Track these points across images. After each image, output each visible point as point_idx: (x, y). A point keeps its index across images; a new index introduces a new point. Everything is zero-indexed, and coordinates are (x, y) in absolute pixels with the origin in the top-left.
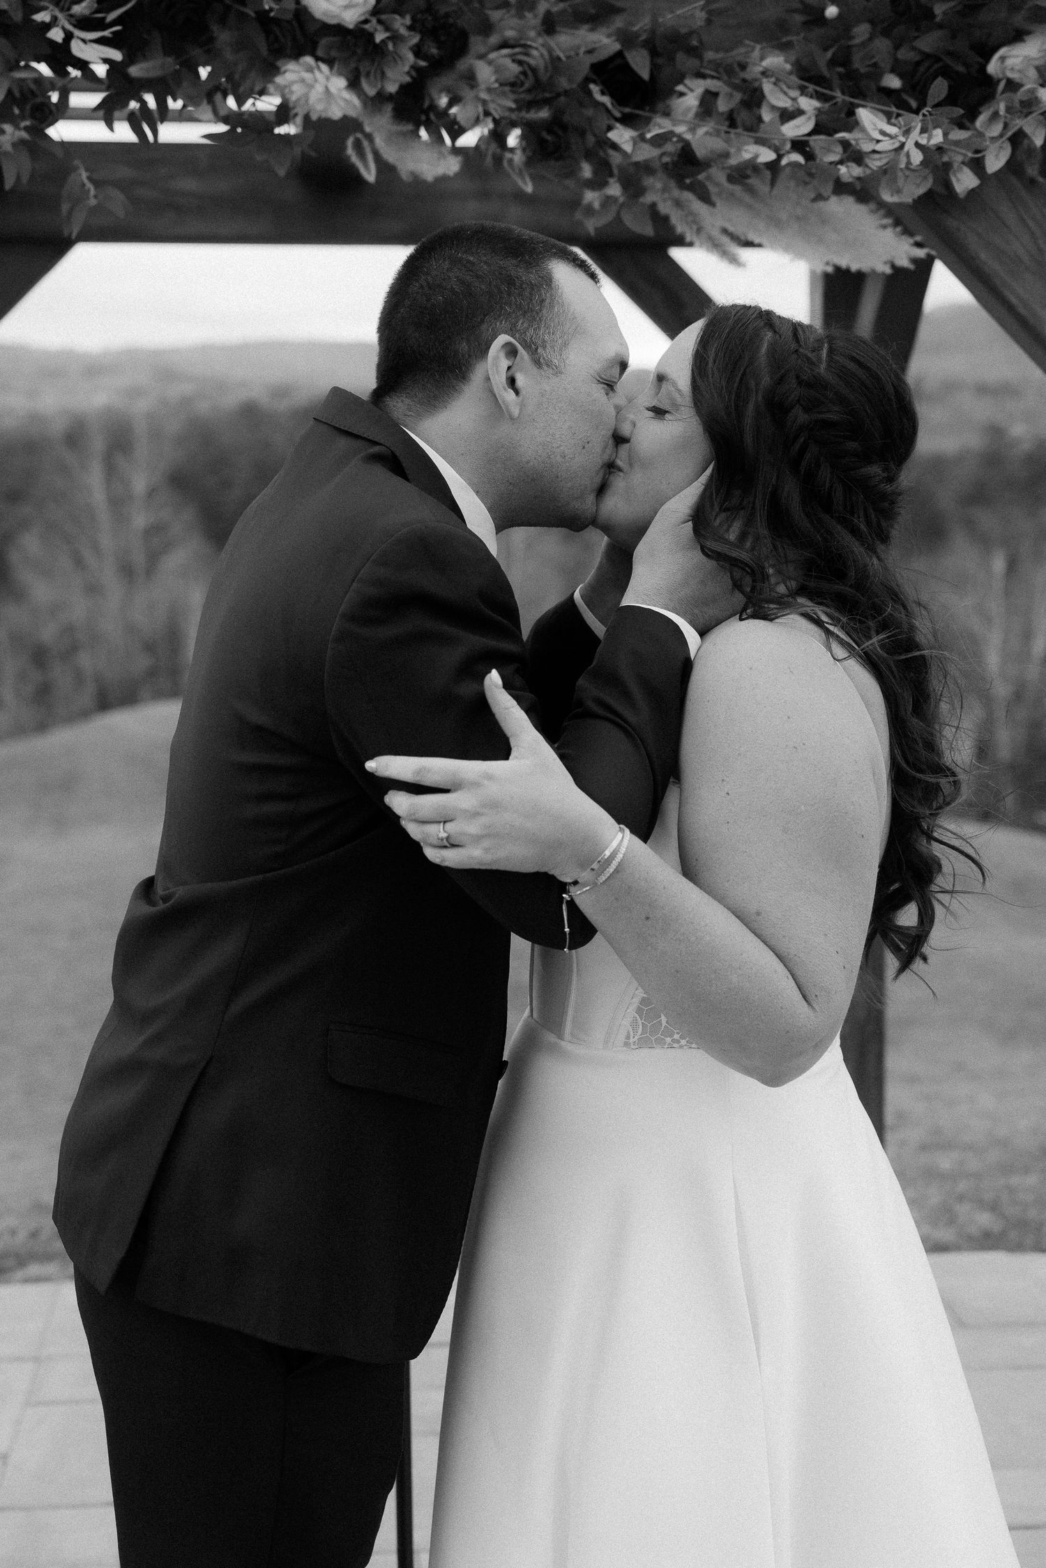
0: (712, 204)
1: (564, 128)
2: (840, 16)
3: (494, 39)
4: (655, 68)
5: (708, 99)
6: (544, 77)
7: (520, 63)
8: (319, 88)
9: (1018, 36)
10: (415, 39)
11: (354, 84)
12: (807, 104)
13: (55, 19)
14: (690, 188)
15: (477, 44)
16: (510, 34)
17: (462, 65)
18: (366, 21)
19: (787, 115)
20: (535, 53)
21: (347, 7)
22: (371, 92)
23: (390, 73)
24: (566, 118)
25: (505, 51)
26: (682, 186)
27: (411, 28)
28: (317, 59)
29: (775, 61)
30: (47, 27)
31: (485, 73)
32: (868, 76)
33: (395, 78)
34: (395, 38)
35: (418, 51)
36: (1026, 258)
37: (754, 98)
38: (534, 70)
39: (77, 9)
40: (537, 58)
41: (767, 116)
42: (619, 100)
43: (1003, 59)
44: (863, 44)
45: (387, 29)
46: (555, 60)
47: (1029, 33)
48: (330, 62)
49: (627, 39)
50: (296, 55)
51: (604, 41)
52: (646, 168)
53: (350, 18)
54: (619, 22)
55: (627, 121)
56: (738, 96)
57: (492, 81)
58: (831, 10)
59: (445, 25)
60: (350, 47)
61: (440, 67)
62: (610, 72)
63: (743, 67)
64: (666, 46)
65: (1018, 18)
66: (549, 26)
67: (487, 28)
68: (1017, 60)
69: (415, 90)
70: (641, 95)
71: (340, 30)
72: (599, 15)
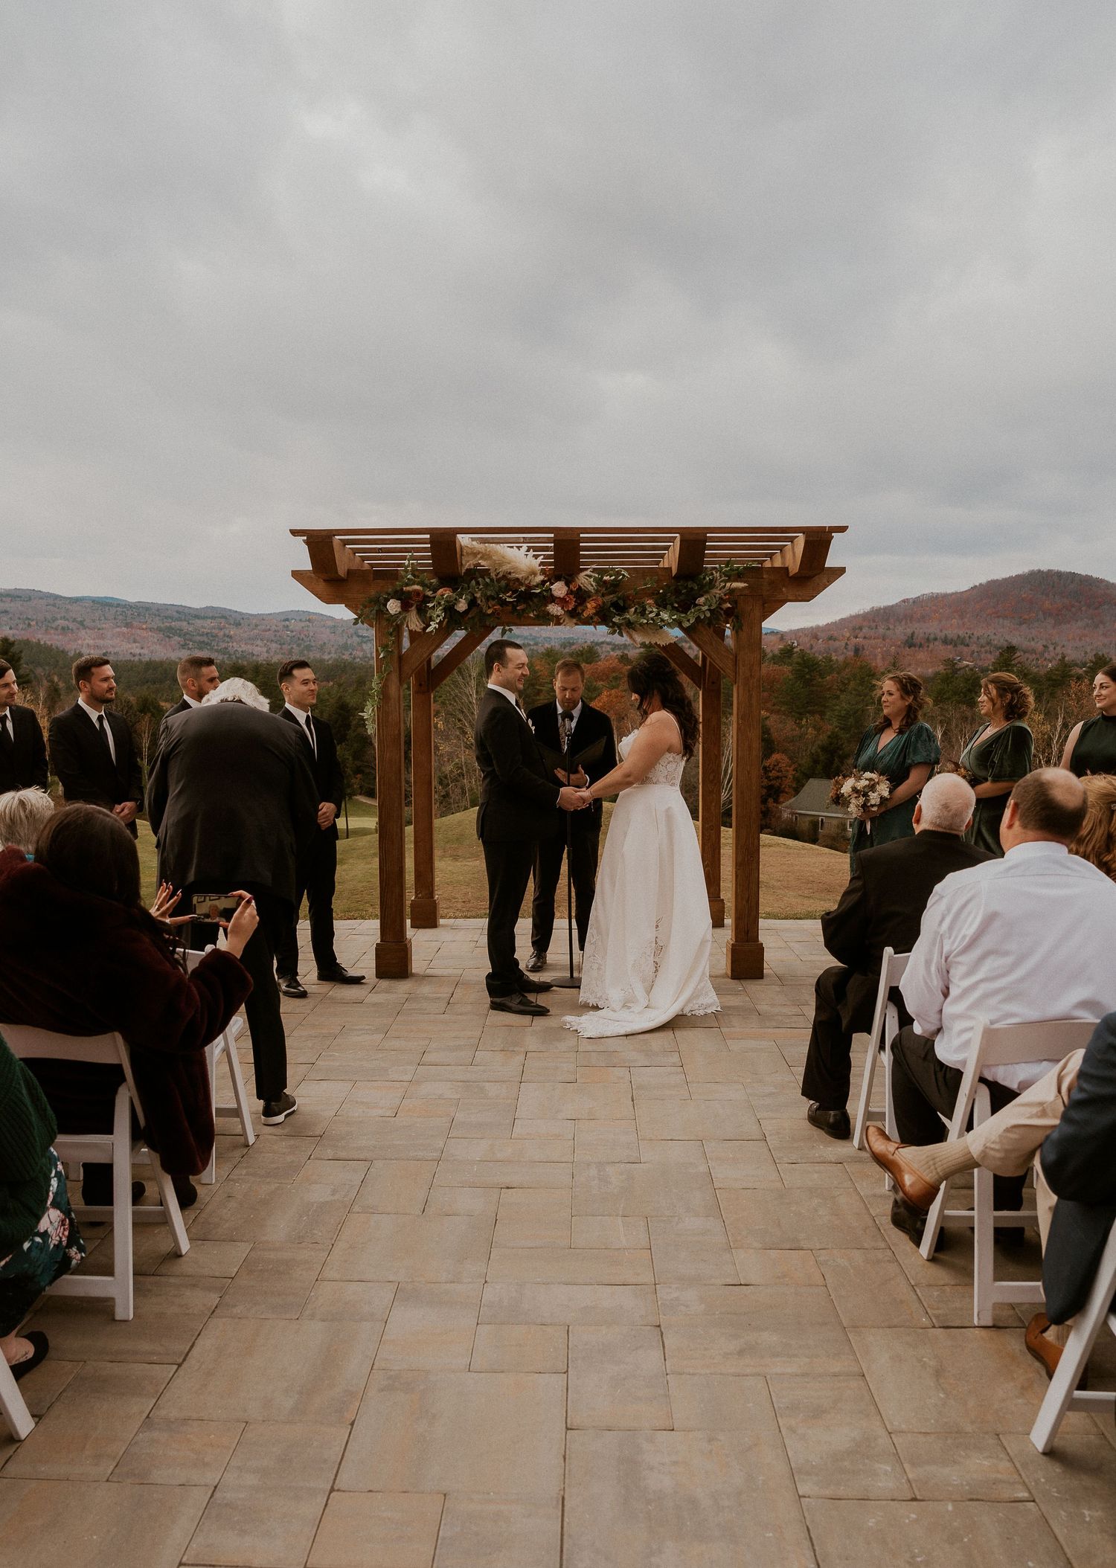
0: (636, 632)
1: (606, 616)
2: (663, 592)
3: (591, 599)
4: (624, 605)
5: (636, 609)
6: (601, 606)
7: (596, 603)
8: (555, 608)
9: (701, 596)
10: (574, 600)
11: (562, 608)
12: (655, 610)
15: (588, 600)
16: (594, 598)
17: (584, 605)
18: (565, 596)
19: (651, 612)
20: (599, 601)
21: (561, 594)
22: (566, 609)
23: (569, 606)
24: (606, 614)
25: (593, 601)
26: (629, 628)
27: (574, 597)
28: (555, 604)
29: (650, 601)
30: (501, 598)
31: (589, 605)
32: (670, 604)
33: (571, 607)
34: (571, 599)
35: (575, 602)
37: (645, 610)
38: (599, 605)
39: (507, 594)
40: (600, 603)
41: (647, 612)
42: (617, 611)
43: (699, 600)
44: (667, 598)
45: (569, 598)
46: (604, 602)
47: (703, 595)
48: (558, 604)
49: (619, 599)
50: (551, 603)
51: (613, 599)
52: (621, 624)
53: (562, 596)
54: (618, 594)
55: (618, 615)
56: (642, 610)
57: (591, 607)
58: (661, 591)
59: (581, 596)
60: (562, 602)
61: (581, 604)
62: (615, 605)
63: (643, 603)
64: (625, 599)
65: (701, 593)
66: (603, 595)
67: (590, 597)
68: (702, 600)
69: (574, 609)
70: (622, 610)
71: (560, 598)
72: (614, 592)
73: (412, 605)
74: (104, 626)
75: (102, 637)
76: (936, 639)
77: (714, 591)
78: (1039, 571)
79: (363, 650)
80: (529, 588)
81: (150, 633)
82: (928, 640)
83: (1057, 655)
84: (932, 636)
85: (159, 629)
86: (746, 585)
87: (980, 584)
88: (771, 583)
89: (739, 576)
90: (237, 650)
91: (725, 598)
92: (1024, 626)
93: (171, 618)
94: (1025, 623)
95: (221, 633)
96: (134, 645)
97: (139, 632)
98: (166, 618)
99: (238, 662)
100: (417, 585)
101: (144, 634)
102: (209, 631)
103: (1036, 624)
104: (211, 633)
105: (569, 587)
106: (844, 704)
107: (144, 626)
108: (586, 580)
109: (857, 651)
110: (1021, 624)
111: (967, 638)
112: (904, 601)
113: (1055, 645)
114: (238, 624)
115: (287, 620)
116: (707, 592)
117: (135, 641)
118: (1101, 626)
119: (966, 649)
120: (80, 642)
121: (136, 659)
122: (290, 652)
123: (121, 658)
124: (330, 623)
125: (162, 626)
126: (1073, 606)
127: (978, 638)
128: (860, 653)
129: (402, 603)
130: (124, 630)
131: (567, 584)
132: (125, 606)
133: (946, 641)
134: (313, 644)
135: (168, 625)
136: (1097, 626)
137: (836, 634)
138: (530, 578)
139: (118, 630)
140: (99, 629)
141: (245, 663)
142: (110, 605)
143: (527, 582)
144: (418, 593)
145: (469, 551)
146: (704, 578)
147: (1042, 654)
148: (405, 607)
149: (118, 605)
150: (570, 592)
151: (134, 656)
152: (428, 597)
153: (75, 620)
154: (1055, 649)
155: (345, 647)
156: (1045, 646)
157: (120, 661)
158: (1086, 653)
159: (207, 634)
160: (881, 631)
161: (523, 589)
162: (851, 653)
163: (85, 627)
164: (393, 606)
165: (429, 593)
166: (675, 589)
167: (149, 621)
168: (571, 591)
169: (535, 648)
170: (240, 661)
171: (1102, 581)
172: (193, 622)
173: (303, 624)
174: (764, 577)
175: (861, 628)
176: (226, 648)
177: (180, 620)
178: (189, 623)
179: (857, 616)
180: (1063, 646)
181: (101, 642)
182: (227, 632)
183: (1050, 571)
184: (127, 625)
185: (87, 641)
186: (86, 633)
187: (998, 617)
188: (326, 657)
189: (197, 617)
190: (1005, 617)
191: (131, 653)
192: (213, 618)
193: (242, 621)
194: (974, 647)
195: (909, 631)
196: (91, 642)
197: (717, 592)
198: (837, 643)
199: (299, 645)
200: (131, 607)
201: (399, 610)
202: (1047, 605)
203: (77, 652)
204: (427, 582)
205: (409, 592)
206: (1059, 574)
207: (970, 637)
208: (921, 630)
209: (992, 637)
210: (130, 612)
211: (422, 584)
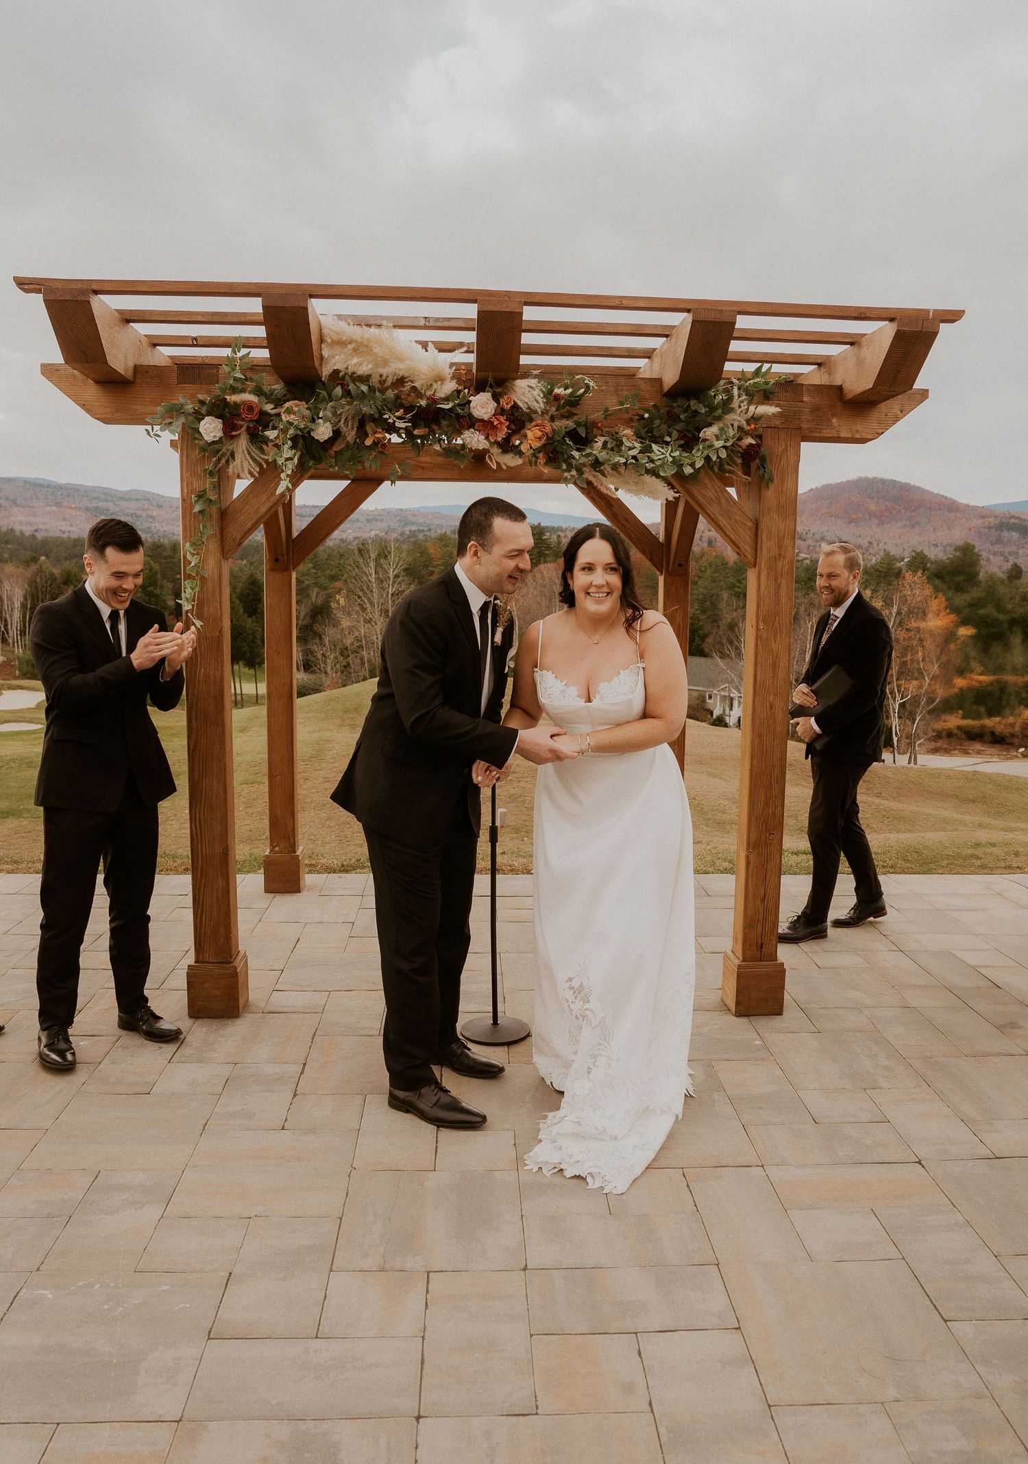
0: (607, 477)
1: (557, 452)
2: (649, 417)
3: (534, 424)
4: (587, 433)
5: (605, 443)
6: (550, 435)
7: (542, 431)
8: (475, 439)
9: (710, 425)
10: (507, 424)
11: (487, 438)
12: (637, 445)
13: (390, 417)
14: (599, 471)
15: (528, 425)
16: (539, 422)
17: (522, 432)
18: (491, 418)
19: (630, 449)
20: (547, 428)
21: (485, 413)
22: (493, 441)
23: (498, 434)
24: (558, 449)
25: (537, 427)
26: (596, 472)
27: (506, 420)
28: (475, 430)
29: (628, 432)
30: (387, 419)
31: (530, 434)
32: (659, 437)
33: (500, 436)
34: (501, 423)
35: (508, 428)
36: (714, 499)
37: (620, 444)
38: (547, 434)
39: (397, 414)
40: (549, 430)
41: (624, 448)
42: (576, 443)
43: (705, 432)
44: (657, 427)
45: (498, 420)
46: (554, 430)
47: (713, 424)
48: (479, 431)
49: (578, 424)
50: (468, 429)
51: (570, 424)
52: (584, 465)
53: (486, 417)
54: (576, 418)
55: (578, 450)
56: (615, 443)
57: (532, 437)
58: (646, 415)
59: (518, 419)
60: (486, 426)
61: (515, 432)
62: (572, 434)
63: (617, 433)
64: (591, 426)
65: (709, 419)
66: (552, 419)
67: (531, 420)
68: (709, 432)
69: (507, 440)
70: (583, 442)
71: (482, 420)
72: (569, 416)
73: (241, 427)
74: (36, 504)
75: (34, 514)
77: (731, 417)
78: (866, 478)
80: (433, 401)
81: (78, 513)
83: (880, 550)
85: (88, 509)
86: (778, 409)
87: (817, 488)
88: (816, 409)
89: (766, 396)
90: (159, 530)
91: (746, 427)
92: (853, 524)
93: (98, 498)
94: (854, 522)
95: (144, 515)
96: (63, 523)
97: (67, 510)
98: (93, 498)
99: (159, 541)
100: (250, 393)
101: (73, 512)
102: (134, 512)
103: (863, 524)
104: (135, 514)
105: (498, 402)
106: (701, 589)
107: (73, 506)
108: (527, 393)
109: (709, 543)
110: (850, 522)
111: (804, 534)
113: (879, 542)
114: (160, 506)
116: (719, 418)
117: (64, 519)
118: (917, 526)
119: (802, 542)
120: (13, 519)
121: (65, 536)
123: (51, 534)
125: (90, 506)
126: (893, 509)
127: (814, 534)
128: (713, 544)
129: (224, 424)
130: (54, 508)
131: (496, 397)
132: (54, 487)
135: (96, 505)
136: (913, 527)
138: (435, 386)
139: (49, 508)
140: (30, 507)
141: (167, 542)
142: (42, 486)
143: (429, 393)
144: (250, 407)
145: (335, 337)
146: (715, 396)
147: (867, 550)
148: (230, 429)
149: (49, 486)
150: (500, 411)
151: (64, 533)
152: (267, 414)
153: (7, 499)
154: (878, 545)
156: (870, 543)
157: (51, 537)
158: (904, 549)
159: (132, 514)
161: (423, 403)
162: (703, 545)
163: (17, 505)
164: (211, 428)
165: (269, 408)
166: (668, 412)
167: (78, 502)
168: (503, 409)
169: (428, 533)
170: (162, 540)
171: (918, 488)
172: (119, 503)
174: (805, 399)
176: (149, 528)
177: (106, 500)
178: (115, 504)
180: (886, 543)
181: (32, 519)
182: (150, 513)
183: (875, 478)
184: (58, 504)
185: (19, 519)
186: (19, 510)
187: (831, 516)
189: (122, 498)
190: (837, 517)
191: (61, 530)
192: (137, 500)
193: (164, 503)
194: (810, 542)
196: (23, 519)
197: (736, 420)
200: (60, 488)
201: (220, 434)
202: (872, 507)
203: (9, 528)
204: (266, 388)
205: (235, 403)
206: (883, 481)
207: (807, 533)
210: (59, 493)
211: (258, 391)
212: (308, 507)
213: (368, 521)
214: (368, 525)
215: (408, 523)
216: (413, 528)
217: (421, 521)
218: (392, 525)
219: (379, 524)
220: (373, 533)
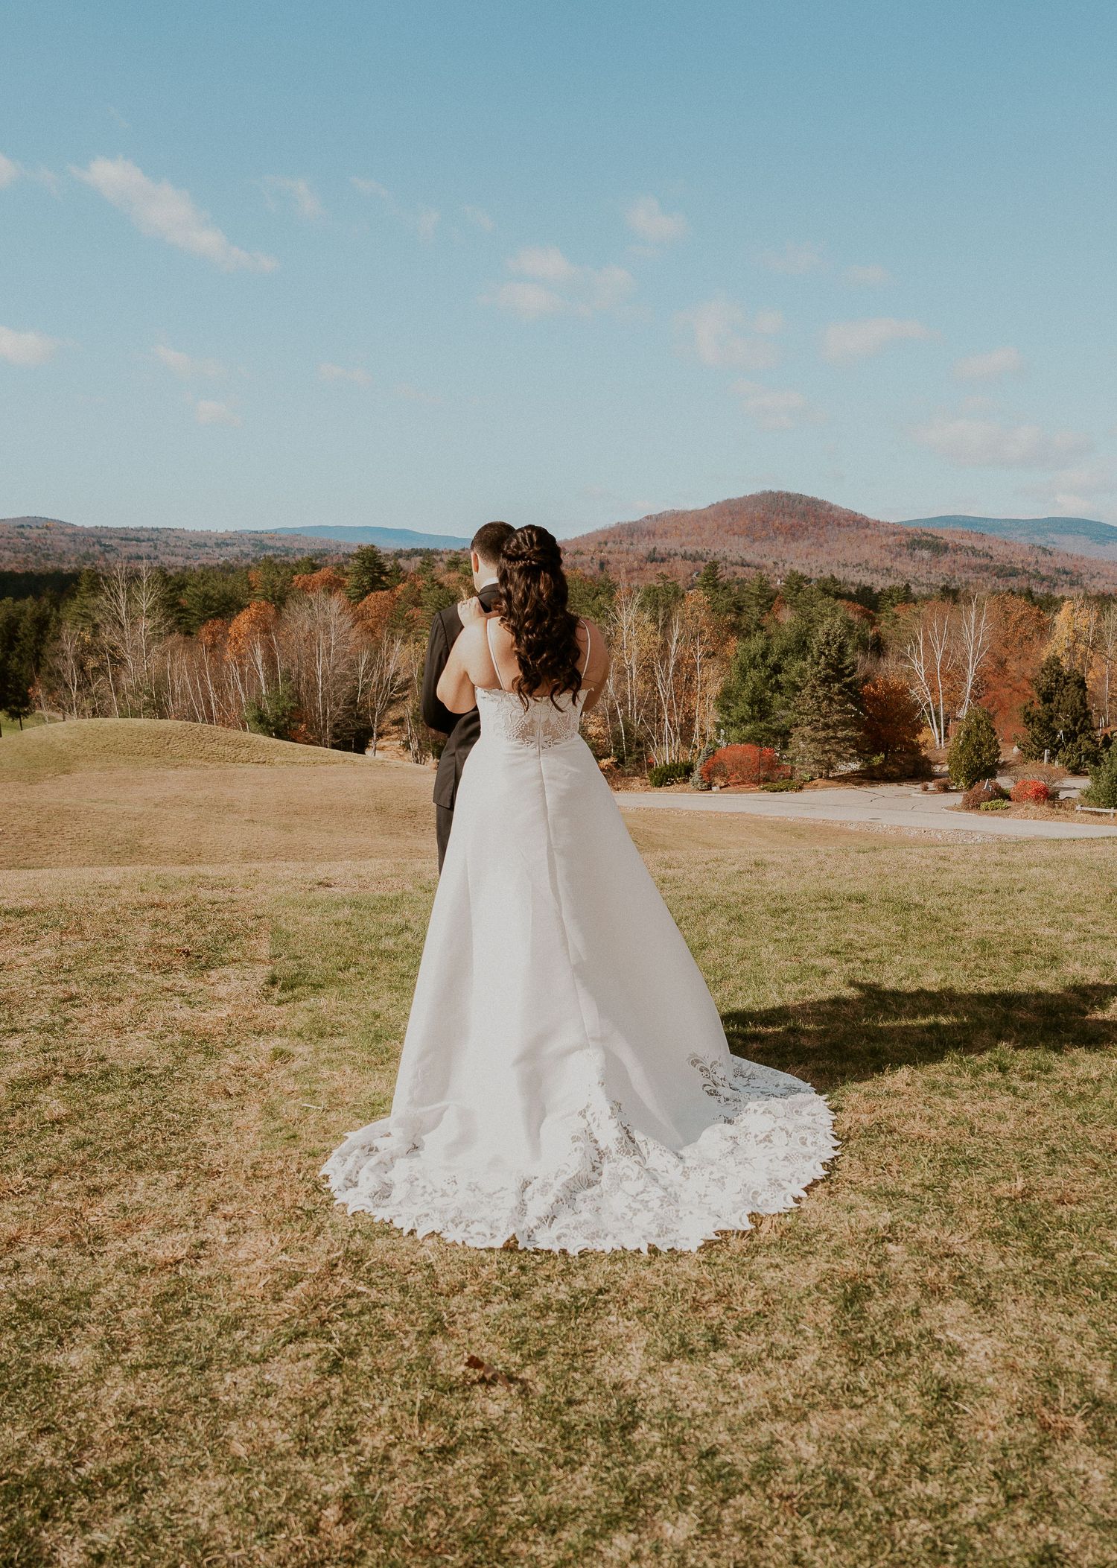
76: (676, 554)
78: (771, 492)
79: (106, 560)
82: (669, 554)
83: (786, 571)
84: (673, 552)
87: (717, 503)
92: (757, 544)
94: (758, 540)
103: (768, 542)
109: (602, 565)
110: (754, 541)
111: (705, 554)
112: (647, 518)
113: (784, 562)
115: (22, 526)
118: (825, 545)
119: (704, 564)
122: (26, 561)
124: (69, 531)
126: (800, 526)
127: (714, 554)
128: (605, 567)
133: (684, 557)
134: (51, 552)
136: (821, 545)
137: (582, 548)
147: (772, 570)
154: (783, 565)
155: (87, 557)
156: (775, 563)
158: (812, 570)
160: (625, 546)
162: (596, 567)
169: (286, 559)
171: (825, 503)
173: (40, 531)
175: (606, 543)
179: (603, 532)
180: (791, 563)
183: (780, 492)
187: (733, 534)
188: (65, 567)
190: (740, 535)
195: (652, 547)
198: (584, 557)
199: (35, 554)
202: (778, 524)
206: (788, 495)
207: (707, 553)
208: (663, 546)
209: (728, 554)
212: (146, 530)
213: (218, 545)
214: (217, 550)
215: (264, 547)
216: (270, 553)
217: (279, 544)
218: (246, 550)
219: (230, 548)
220: (222, 559)
